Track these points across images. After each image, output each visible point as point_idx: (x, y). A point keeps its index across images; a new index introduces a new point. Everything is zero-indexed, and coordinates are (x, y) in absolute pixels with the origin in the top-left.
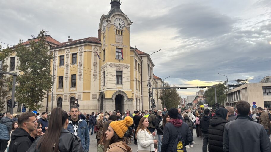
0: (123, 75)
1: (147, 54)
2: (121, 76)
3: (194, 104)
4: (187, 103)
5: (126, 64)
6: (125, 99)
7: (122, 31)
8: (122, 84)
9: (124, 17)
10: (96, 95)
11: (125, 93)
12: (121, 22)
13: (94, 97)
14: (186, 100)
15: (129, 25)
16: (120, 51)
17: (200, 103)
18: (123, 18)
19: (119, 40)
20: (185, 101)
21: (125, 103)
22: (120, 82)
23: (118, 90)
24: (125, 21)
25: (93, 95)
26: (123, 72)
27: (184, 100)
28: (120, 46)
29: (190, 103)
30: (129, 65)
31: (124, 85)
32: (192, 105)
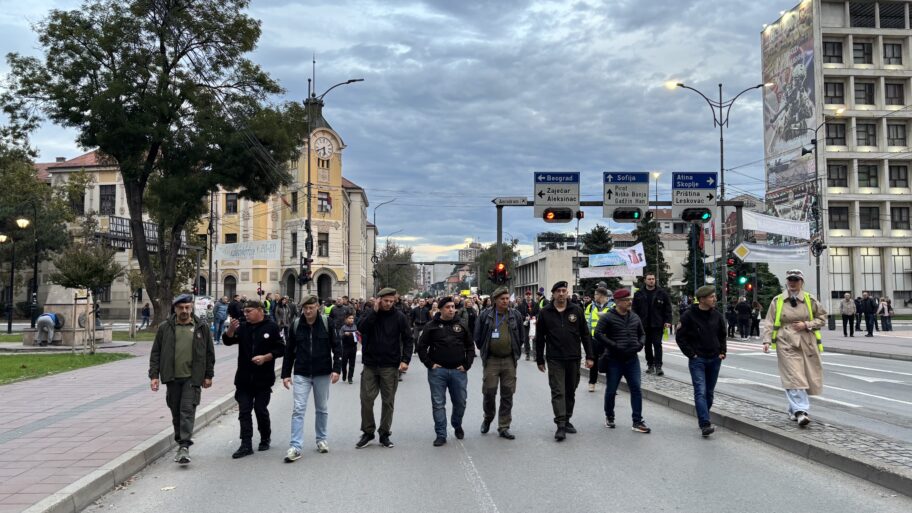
0: (330, 240)
1: (360, 188)
2: (326, 242)
3: (450, 286)
4: (432, 283)
5: (334, 221)
6: (334, 282)
7: (328, 161)
8: (327, 255)
9: (332, 135)
10: (276, 274)
11: (333, 273)
12: (326, 145)
13: (274, 276)
14: (429, 273)
15: (340, 149)
16: (325, 197)
17: (463, 286)
18: (329, 137)
19: (323, 177)
20: (427, 276)
21: (333, 288)
22: (324, 253)
23: (321, 266)
24: (333, 142)
25: (272, 273)
26: (330, 236)
27: (424, 273)
28: (325, 189)
29: (439, 283)
30: (340, 223)
31: (331, 259)
32: (444, 288)
